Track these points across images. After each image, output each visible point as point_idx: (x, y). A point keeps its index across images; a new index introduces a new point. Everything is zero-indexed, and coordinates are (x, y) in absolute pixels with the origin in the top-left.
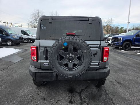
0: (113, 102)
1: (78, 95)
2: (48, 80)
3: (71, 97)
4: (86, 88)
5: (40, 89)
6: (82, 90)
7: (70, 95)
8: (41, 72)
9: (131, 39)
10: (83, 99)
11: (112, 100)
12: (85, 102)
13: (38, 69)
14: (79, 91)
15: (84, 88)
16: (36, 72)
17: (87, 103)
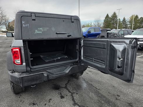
0: (94, 86)
1: (65, 90)
2: (38, 82)
3: (60, 93)
4: (68, 82)
5: (21, 96)
6: (66, 84)
7: (58, 91)
8: (28, 75)
9: (85, 35)
10: (71, 91)
11: (92, 85)
12: (74, 93)
13: (24, 73)
14: (64, 86)
15: (67, 82)
16: (22, 77)
17: (76, 93)
